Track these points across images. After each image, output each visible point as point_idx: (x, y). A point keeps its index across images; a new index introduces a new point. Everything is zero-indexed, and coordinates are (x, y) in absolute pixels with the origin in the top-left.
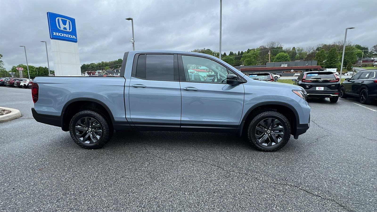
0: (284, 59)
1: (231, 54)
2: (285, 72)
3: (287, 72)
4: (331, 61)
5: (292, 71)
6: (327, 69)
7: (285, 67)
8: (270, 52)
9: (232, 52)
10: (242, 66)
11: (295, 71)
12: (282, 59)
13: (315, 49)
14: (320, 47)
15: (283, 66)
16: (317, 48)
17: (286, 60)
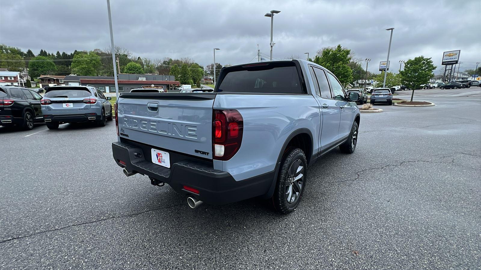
0: (137, 71)
1: (43, 53)
2: (145, 87)
3: (148, 86)
4: (184, 77)
5: (152, 85)
6: (183, 85)
7: (143, 80)
8: (118, 60)
9: (45, 51)
10: (73, 75)
11: (156, 86)
12: (134, 70)
13: (162, 62)
14: (166, 61)
15: (140, 79)
16: (164, 62)
17: (140, 72)
